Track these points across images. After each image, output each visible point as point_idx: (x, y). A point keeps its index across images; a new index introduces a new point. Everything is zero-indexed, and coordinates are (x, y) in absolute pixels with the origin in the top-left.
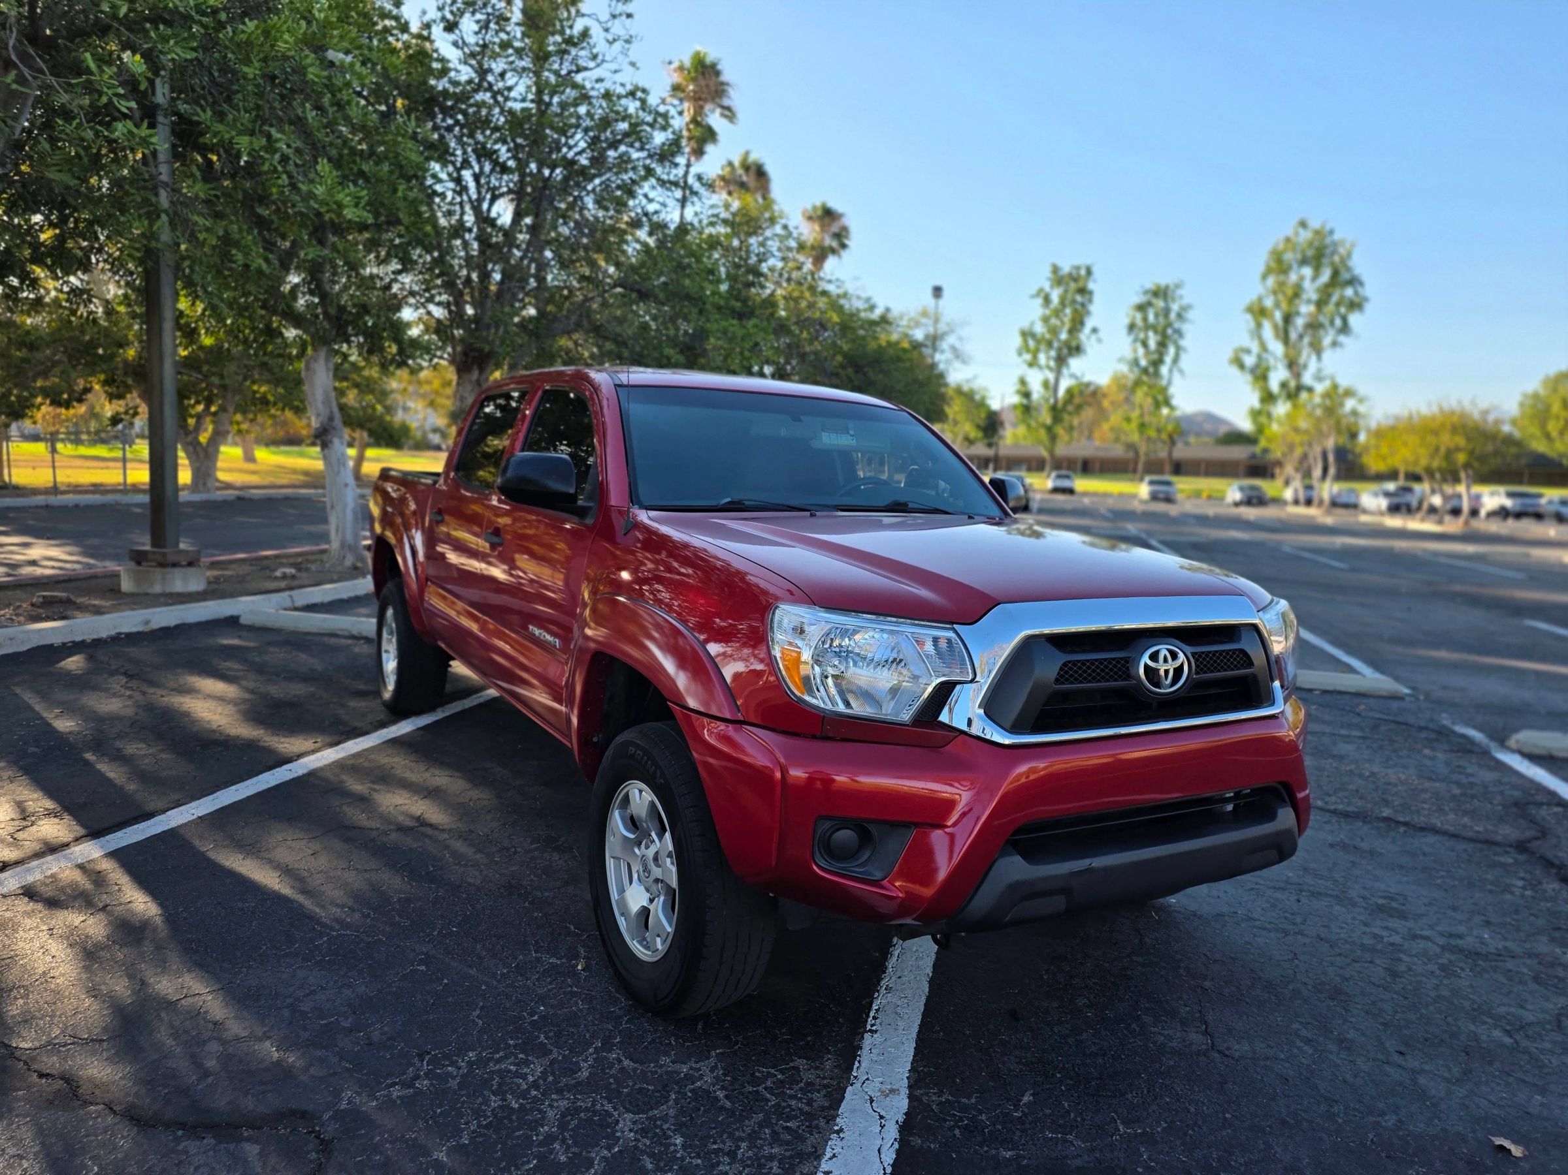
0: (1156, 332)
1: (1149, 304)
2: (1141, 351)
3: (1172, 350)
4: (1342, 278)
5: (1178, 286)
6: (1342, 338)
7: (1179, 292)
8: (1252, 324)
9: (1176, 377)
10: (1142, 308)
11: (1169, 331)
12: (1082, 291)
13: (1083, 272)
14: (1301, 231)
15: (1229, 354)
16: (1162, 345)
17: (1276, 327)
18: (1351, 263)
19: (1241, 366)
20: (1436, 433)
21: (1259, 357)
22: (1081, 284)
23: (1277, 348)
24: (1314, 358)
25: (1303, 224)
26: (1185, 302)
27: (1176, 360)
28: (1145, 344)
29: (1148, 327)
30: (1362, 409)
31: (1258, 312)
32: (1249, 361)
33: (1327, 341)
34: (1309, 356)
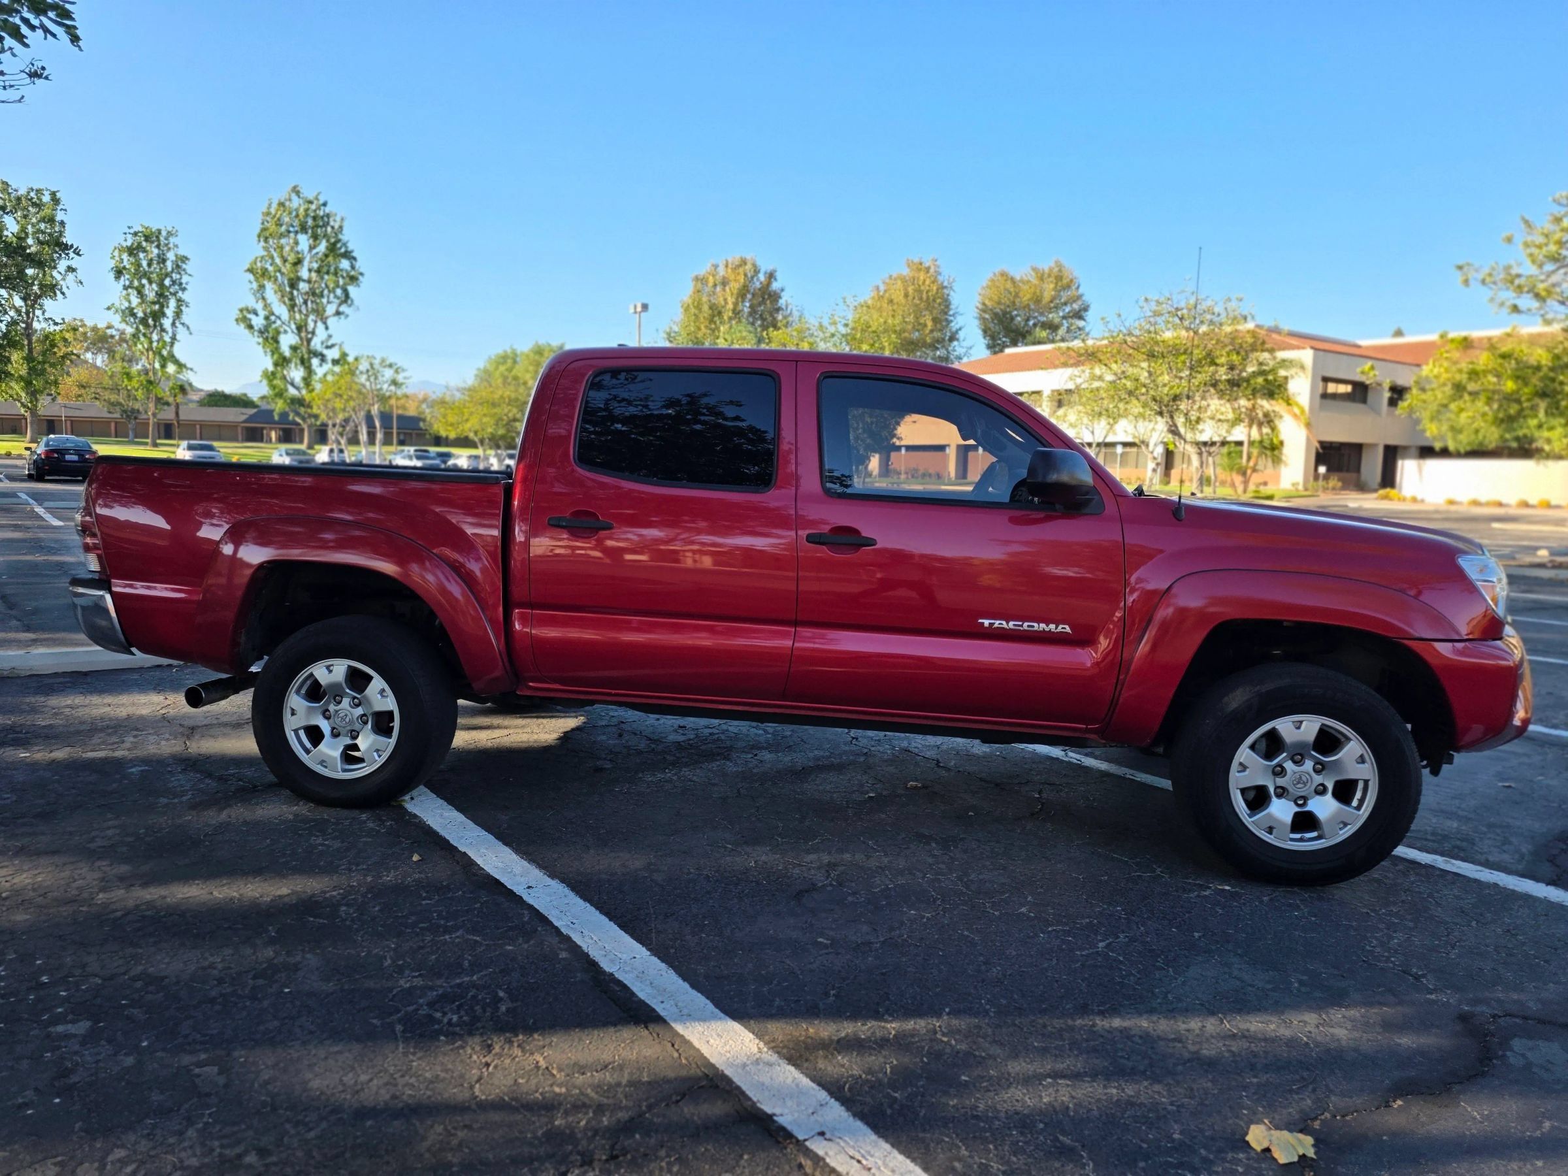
0: (150, 282)
1: (140, 247)
2: (135, 301)
3: (172, 303)
4: (336, 250)
5: (170, 234)
6: (343, 308)
7: (172, 240)
8: (255, 285)
9: (181, 332)
10: (132, 251)
11: (167, 282)
12: (51, 220)
13: (46, 198)
14: (294, 197)
15: (236, 314)
16: (162, 296)
17: (280, 289)
18: (344, 237)
19: (250, 327)
20: (494, 405)
21: (267, 318)
22: (47, 211)
23: (281, 310)
24: (319, 324)
25: (296, 191)
26: (181, 252)
27: (178, 314)
28: (140, 293)
29: (139, 274)
30: (400, 378)
31: (260, 274)
32: (258, 322)
33: (330, 309)
34: (316, 322)
